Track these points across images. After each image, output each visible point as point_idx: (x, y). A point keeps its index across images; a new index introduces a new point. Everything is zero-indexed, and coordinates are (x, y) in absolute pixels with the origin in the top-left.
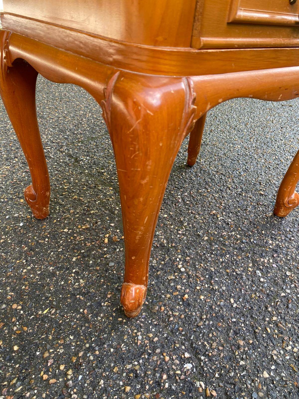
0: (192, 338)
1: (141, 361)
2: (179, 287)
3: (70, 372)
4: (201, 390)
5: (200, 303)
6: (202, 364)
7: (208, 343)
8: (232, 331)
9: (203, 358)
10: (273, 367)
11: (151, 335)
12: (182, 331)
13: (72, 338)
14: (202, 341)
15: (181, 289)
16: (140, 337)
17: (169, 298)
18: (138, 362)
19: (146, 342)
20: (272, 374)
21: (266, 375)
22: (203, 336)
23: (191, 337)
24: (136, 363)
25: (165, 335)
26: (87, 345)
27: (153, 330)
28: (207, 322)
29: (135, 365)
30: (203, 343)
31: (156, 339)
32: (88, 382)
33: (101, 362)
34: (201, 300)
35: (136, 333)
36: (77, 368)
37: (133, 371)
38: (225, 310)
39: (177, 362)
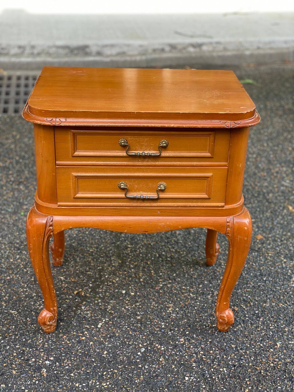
1: (31, 350)
2: (86, 332)
4: (42, 372)
5: (87, 344)
6: (54, 365)
7: (67, 360)
9: (58, 363)
10: (84, 385)
11: (46, 344)
12: (62, 350)
13: (13, 327)
15: (86, 334)
16: (40, 342)
17: (74, 335)
18: (29, 349)
19: (41, 345)
20: (80, 386)
21: (77, 385)
23: (63, 354)
24: (28, 349)
25: (53, 347)
26: (17, 333)
27: (50, 343)
29: (26, 349)
30: (65, 359)
31: (47, 346)
32: (4, 344)
33: (15, 341)
34: (89, 343)
35: (41, 339)
37: (24, 351)
39: (45, 358)
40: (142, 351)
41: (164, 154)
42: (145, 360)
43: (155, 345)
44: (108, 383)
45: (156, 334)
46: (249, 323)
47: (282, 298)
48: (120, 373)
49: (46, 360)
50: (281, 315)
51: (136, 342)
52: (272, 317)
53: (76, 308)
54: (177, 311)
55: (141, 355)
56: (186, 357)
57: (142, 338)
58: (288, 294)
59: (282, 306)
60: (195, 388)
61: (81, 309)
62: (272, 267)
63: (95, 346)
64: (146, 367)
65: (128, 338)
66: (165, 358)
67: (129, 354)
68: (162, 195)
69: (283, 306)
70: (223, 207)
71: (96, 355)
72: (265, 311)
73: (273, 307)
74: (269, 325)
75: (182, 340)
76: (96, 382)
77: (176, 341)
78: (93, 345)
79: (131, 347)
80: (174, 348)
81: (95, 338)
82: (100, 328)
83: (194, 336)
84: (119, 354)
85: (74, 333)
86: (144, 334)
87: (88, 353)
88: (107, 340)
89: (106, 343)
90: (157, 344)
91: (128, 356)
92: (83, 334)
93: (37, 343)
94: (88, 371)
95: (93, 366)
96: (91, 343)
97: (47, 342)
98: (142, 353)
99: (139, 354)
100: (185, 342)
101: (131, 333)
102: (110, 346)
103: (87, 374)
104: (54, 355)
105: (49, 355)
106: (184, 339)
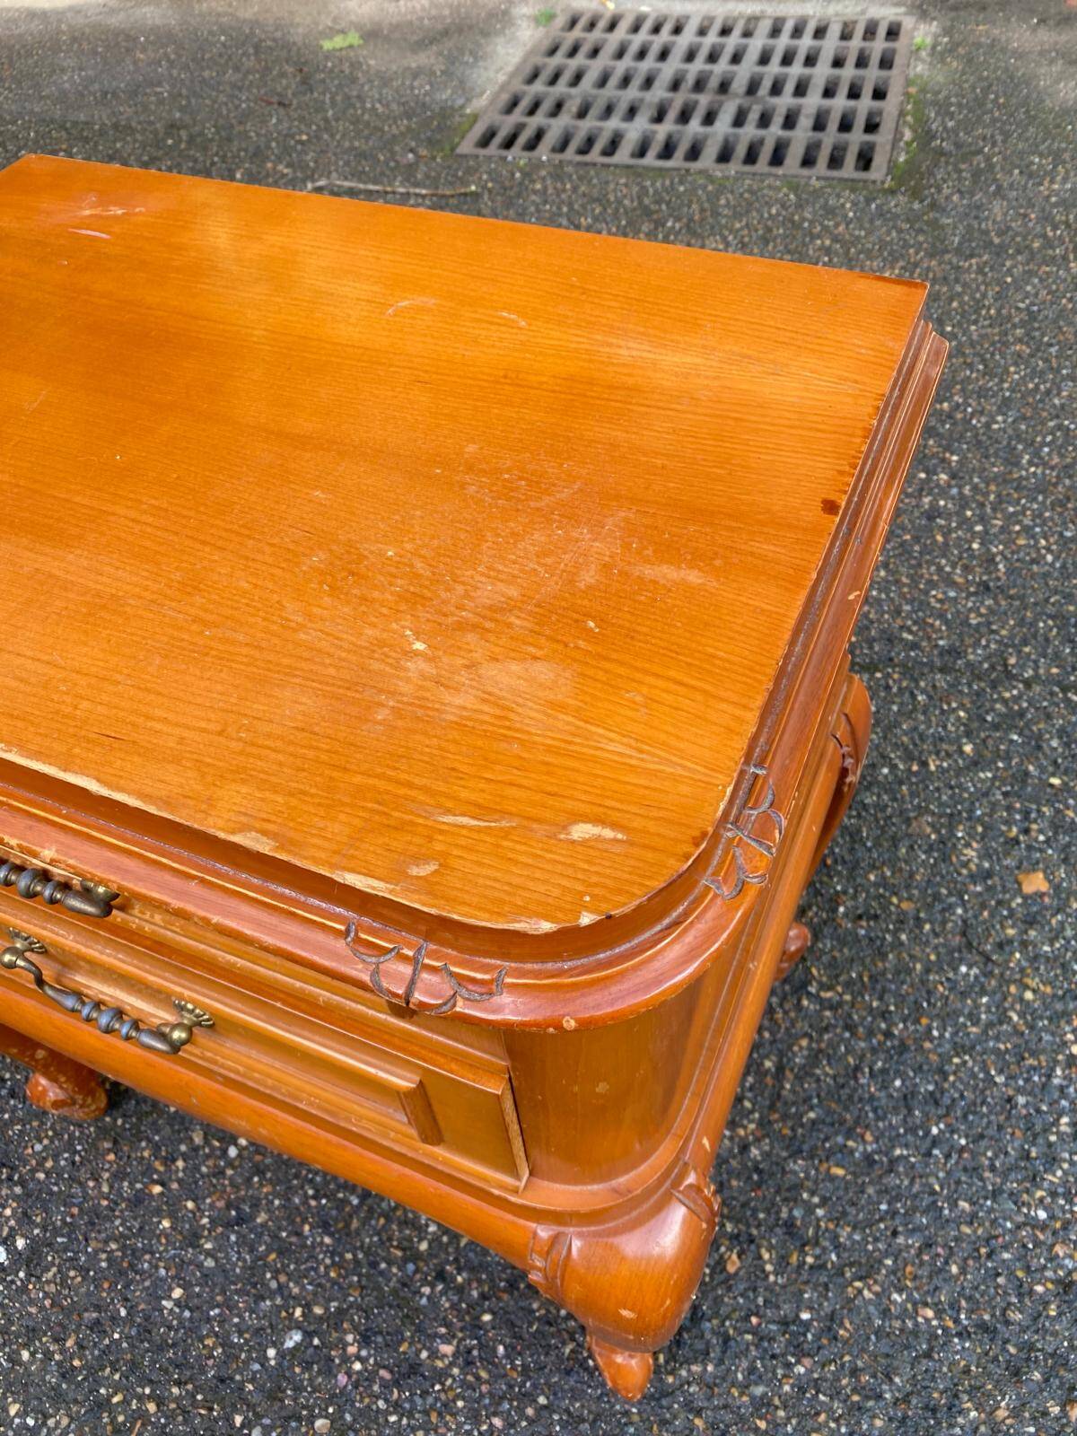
0: (59, 1240)
2: (180, 1164)
5: (152, 1223)
6: (9, 1278)
8: (95, 1315)
9: (22, 1274)
10: (31, 1422)
11: (49, 1164)
12: (72, 1216)
14: (57, 1262)
15: (177, 1170)
16: (38, 1147)
17: (143, 1158)
19: (34, 1162)
21: (13, 1410)
22: (71, 1259)
23: (62, 1236)
25: (55, 1189)
27: (62, 1164)
28: (104, 1256)
30: (53, 1264)
31: (41, 1176)
34: (160, 1222)
35: (47, 1136)
38: (147, 1284)
40: (289, 1344)
42: (274, 1395)
43: (345, 1332)
45: (382, 1273)
46: (745, 1364)
47: (954, 1269)
48: (163, 1421)
50: (897, 1380)
51: (297, 1283)
52: (855, 1372)
55: (273, 1363)
57: (327, 1273)
58: (989, 1256)
59: (927, 1320)
62: (1000, 1072)
63: (167, 1245)
65: (283, 1252)
66: (342, 1418)
67: (240, 1336)
69: (935, 1323)
71: (148, 1288)
72: (841, 1325)
73: (885, 1313)
74: (818, 1414)
75: (447, 1349)
76: (69, 1426)
77: (424, 1347)
78: (167, 1237)
79: (268, 1303)
80: (396, 1383)
81: (190, 1205)
82: (230, 1164)
83: (501, 1349)
84: (214, 1318)
85: (146, 1154)
86: (342, 1256)
87: (131, 1266)
88: (220, 1230)
89: (208, 1246)
90: (355, 1328)
91: (233, 1345)
92: (168, 1169)
93: (26, 1147)
94: (76, 1363)
95: (107, 1341)
96: (166, 1224)
97: (56, 1158)
98: (281, 1355)
99: (271, 1353)
100: (452, 1364)
101: (307, 1228)
102: (210, 1263)
103: (66, 1373)
104: (36, 1231)
105: (25, 1218)
106: (458, 1347)
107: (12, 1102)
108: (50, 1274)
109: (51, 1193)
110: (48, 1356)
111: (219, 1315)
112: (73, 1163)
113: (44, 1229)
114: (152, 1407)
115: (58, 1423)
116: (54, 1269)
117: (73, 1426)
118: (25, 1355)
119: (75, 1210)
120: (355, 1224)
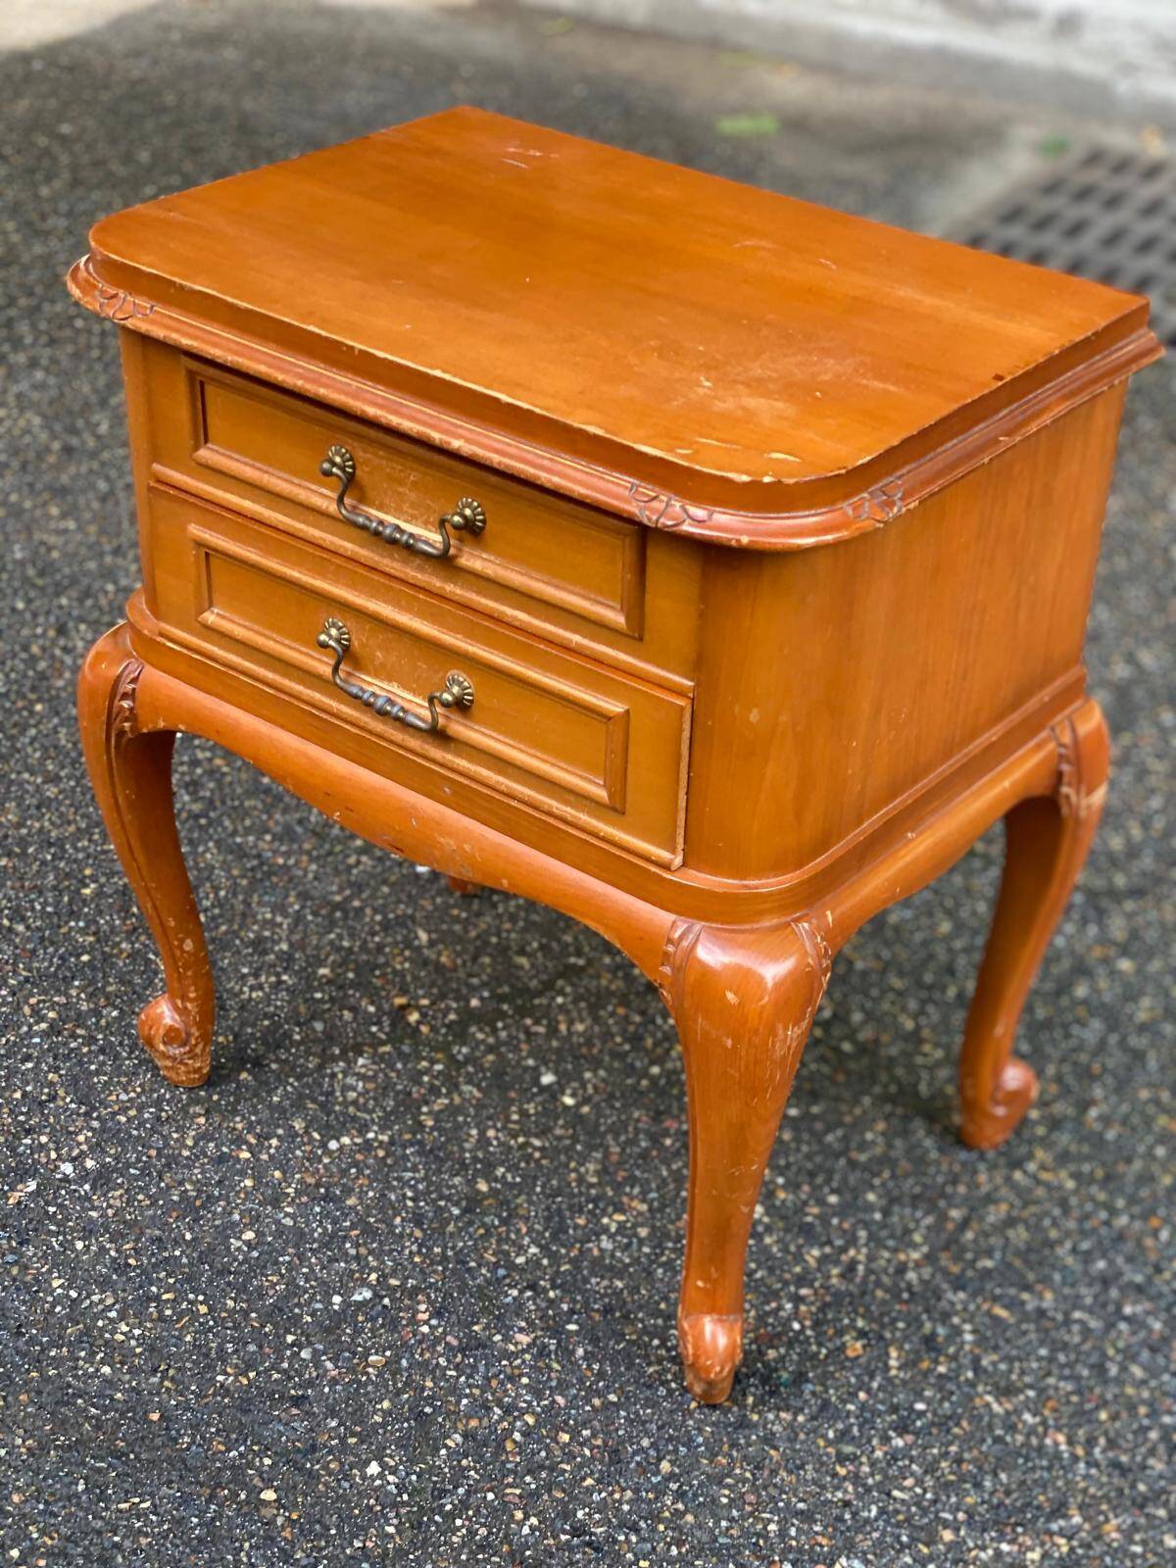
0: (132, 1171)
1: (73, 1106)
2: (274, 1142)
3: (44, 1026)
4: (20, 1187)
5: (234, 1180)
7: (121, 1196)
8: (157, 1233)
9: (87, 1187)
11: (132, 1112)
12: (149, 1156)
14: (126, 1186)
15: (270, 1146)
16: (124, 1097)
17: (234, 1129)
18: (71, 1102)
19: (116, 1107)
20: (59, 1291)
21: (56, 1283)
22: (141, 1187)
23: (136, 1169)
24: (68, 1100)
25: (135, 1133)
26: (99, 1036)
27: (146, 1116)
28: (176, 1192)
29: (64, 1099)
30: (121, 1186)
32: (30, 1051)
33: (67, 1057)
34: (242, 1181)
35: (134, 1091)
36: (54, 1029)
37: (53, 1099)
38: (218, 1223)
39: (75, 1153)
40: (357, 1297)
41: (473, 560)
42: (329, 1331)
43: (419, 1303)
44: (137, 1332)
45: (469, 1270)
48: (211, 1323)
49: (73, 1160)
51: (377, 1258)
53: (344, 1052)
54: (636, 1235)
55: (336, 1307)
56: (465, 1401)
57: (411, 1257)
60: (357, 1517)
61: (351, 1063)
63: (244, 1199)
64: (305, 1354)
65: (368, 1231)
66: (397, 1362)
67: (307, 1282)
68: (459, 728)
70: (666, 867)
71: (217, 1227)
75: (524, 1339)
76: (113, 1305)
77: (499, 1332)
78: (246, 1193)
79: (342, 1264)
80: (462, 1350)
81: (277, 1174)
82: (328, 1152)
83: (580, 1352)
84: (283, 1263)
85: (239, 1126)
86: (430, 1249)
87: (203, 1206)
88: (304, 1199)
89: (289, 1210)
90: (430, 1302)
91: (298, 1286)
92: (260, 1144)
93: (110, 1094)
94: (132, 1261)
95: (166, 1254)
96: (249, 1183)
97: (141, 1109)
98: (346, 1304)
99: (337, 1299)
100: (524, 1351)
101: (398, 1220)
102: (288, 1222)
103: (121, 1268)
104: (108, 1160)
105: (97, 1148)
106: (534, 1340)
107: (101, 1058)
108: (118, 1193)
109: (131, 1136)
110: (103, 1250)
111: (289, 1263)
112: (159, 1118)
113: (117, 1158)
114: (203, 1309)
115: (101, 1301)
116: (121, 1191)
117: (117, 1306)
118: (79, 1245)
119: (153, 1153)
120: (451, 1228)
